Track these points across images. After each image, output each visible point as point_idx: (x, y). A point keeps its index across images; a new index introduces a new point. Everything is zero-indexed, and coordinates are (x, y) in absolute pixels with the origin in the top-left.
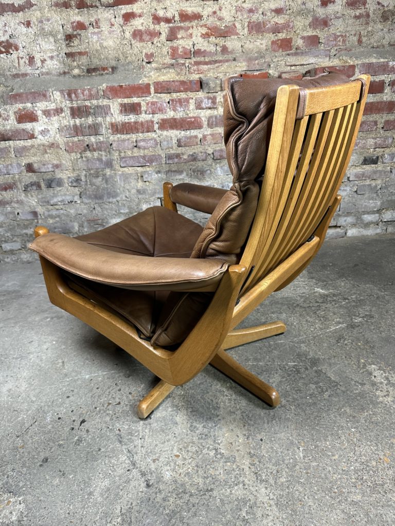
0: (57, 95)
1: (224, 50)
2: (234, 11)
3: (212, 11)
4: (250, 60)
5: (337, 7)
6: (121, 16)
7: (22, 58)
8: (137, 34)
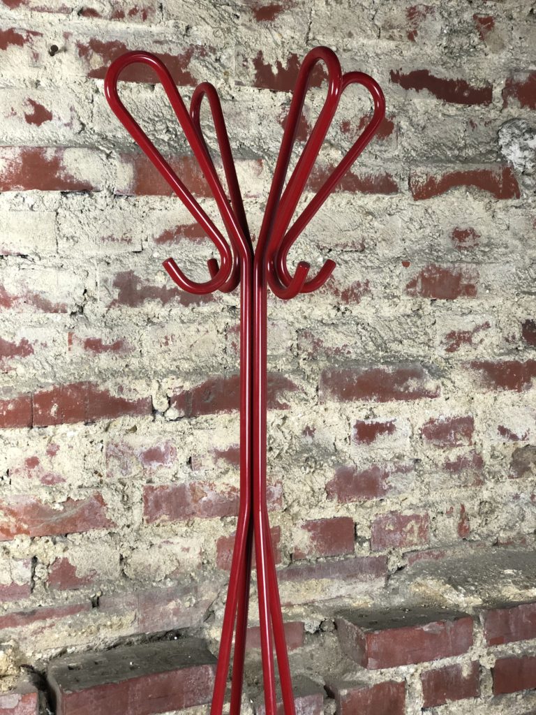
2: (101, 456)
3: (23, 457)
4: (149, 601)
5: (400, 442)
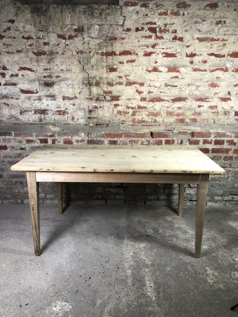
0: (83, 134)
1: (155, 121)
2: (161, 107)
3: (151, 106)
4: (166, 126)
5: (205, 108)
6: (113, 105)
7: (69, 117)
8: (119, 112)
